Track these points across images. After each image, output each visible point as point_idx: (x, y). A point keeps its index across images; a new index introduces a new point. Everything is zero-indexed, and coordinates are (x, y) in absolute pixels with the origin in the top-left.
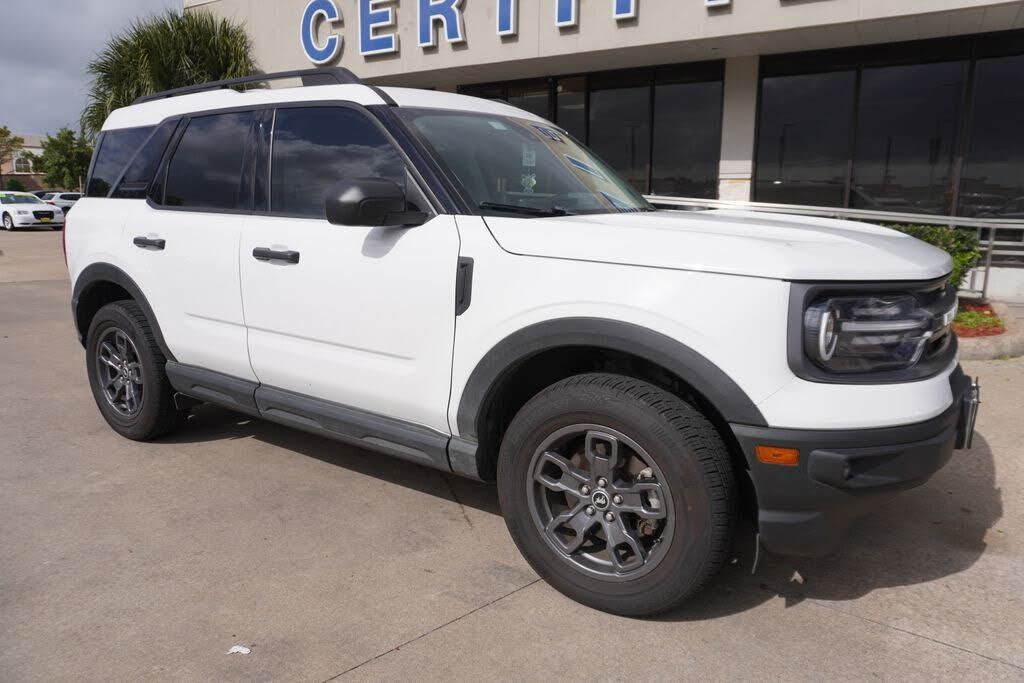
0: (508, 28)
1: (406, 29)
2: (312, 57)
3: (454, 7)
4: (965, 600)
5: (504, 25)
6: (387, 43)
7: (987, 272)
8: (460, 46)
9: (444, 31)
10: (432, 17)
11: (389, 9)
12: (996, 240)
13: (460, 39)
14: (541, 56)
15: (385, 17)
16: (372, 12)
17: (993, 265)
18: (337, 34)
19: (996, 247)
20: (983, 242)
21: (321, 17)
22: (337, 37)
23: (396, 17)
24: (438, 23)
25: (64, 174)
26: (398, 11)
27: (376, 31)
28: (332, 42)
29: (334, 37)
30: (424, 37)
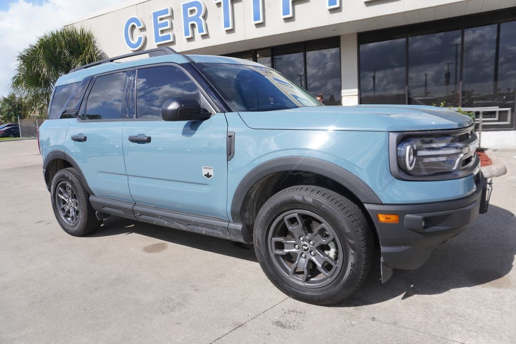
0: (229, 26)
1: (177, 30)
2: (131, 47)
4: (490, 318)
5: (227, 25)
6: (168, 37)
7: (480, 134)
8: (205, 36)
9: (196, 30)
10: (190, 23)
11: (168, 20)
12: (483, 118)
14: (247, 39)
15: (166, 24)
17: (483, 131)
18: (143, 34)
19: (483, 121)
20: (476, 119)
21: (133, 27)
22: (142, 36)
23: (172, 24)
24: (193, 26)
26: (173, 21)
27: (162, 32)
30: (187, 33)
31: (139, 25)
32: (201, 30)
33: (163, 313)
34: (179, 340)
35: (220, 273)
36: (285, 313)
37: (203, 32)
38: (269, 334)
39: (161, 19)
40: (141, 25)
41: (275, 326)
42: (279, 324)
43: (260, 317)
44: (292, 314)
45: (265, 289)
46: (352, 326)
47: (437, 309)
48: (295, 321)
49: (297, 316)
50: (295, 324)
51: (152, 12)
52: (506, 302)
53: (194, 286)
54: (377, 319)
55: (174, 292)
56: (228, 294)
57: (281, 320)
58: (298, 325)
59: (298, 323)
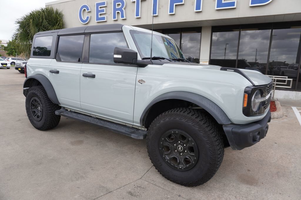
1: (109, 15)
2: (82, 22)
3: (123, 9)
5: (137, 15)
6: (104, 18)
7: (274, 92)
8: (124, 20)
9: (120, 16)
10: (117, 12)
11: (104, 9)
13: (124, 18)
14: (148, 24)
15: (103, 11)
16: (99, 9)
18: (89, 15)
19: (277, 84)
22: (89, 16)
25: (13, 52)
27: (101, 14)
28: (88, 18)
29: (88, 16)
30: (114, 17)
31: (88, 9)
32: (122, 16)
33: (72, 181)
34: (77, 196)
35: (107, 161)
36: (135, 188)
37: (124, 17)
38: (123, 198)
39: (101, 8)
40: (89, 10)
41: (127, 194)
42: (130, 193)
43: (122, 188)
44: (138, 188)
45: (128, 173)
46: (167, 198)
47: (214, 194)
48: (138, 193)
49: (140, 190)
50: (138, 194)
51: (96, 3)
52: (252, 193)
53: (92, 167)
54: (181, 196)
55: (81, 170)
56: (108, 174)
57: (132, 191)
58: (140, 195)
59: (140, 194)
